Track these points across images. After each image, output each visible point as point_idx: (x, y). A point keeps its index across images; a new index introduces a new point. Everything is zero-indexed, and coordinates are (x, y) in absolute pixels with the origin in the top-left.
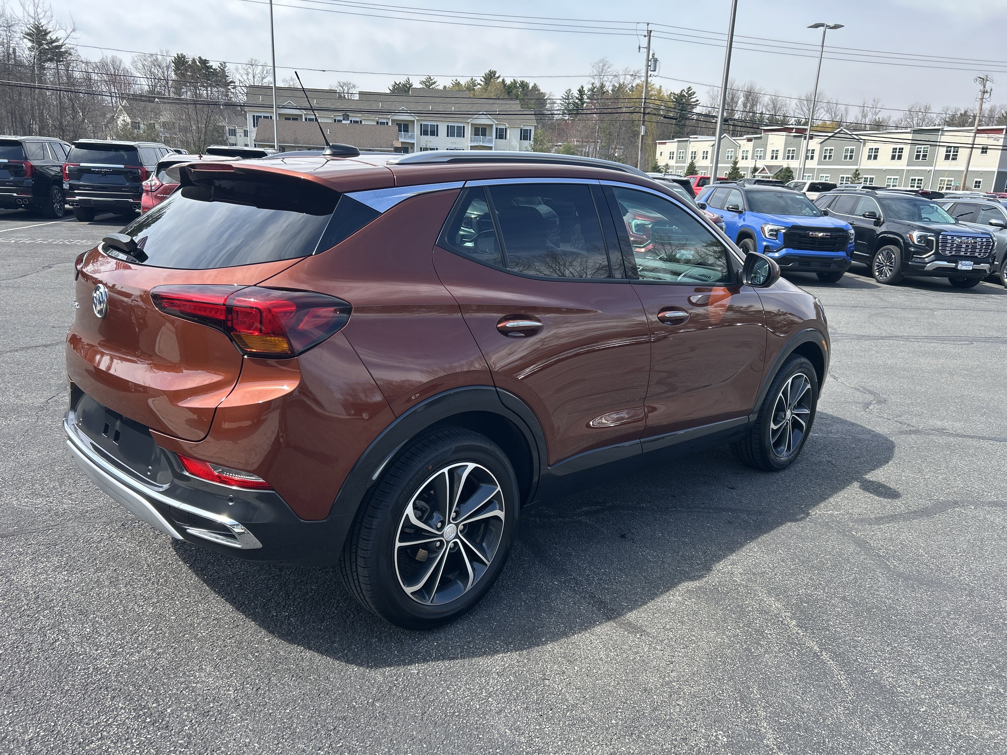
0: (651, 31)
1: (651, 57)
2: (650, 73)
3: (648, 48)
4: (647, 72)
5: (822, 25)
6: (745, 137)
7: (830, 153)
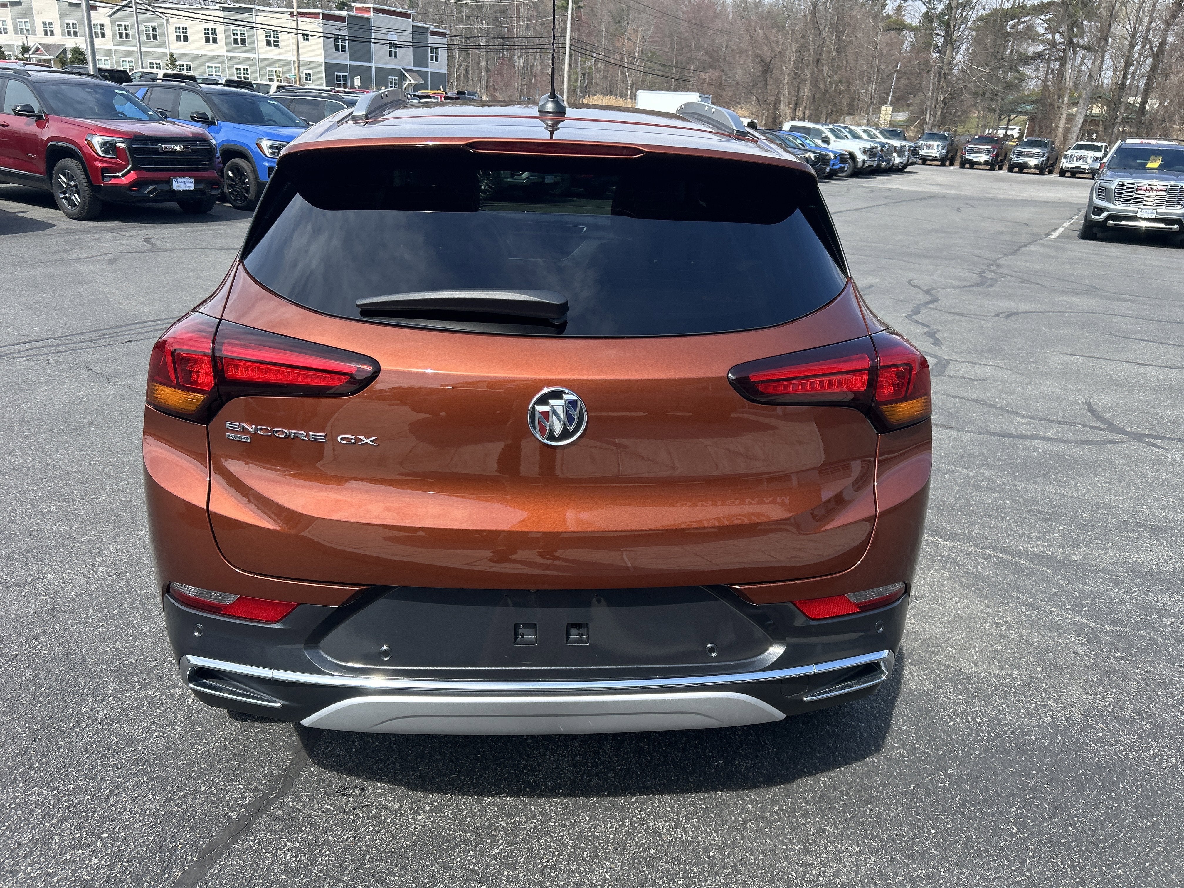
7: (125, 30)
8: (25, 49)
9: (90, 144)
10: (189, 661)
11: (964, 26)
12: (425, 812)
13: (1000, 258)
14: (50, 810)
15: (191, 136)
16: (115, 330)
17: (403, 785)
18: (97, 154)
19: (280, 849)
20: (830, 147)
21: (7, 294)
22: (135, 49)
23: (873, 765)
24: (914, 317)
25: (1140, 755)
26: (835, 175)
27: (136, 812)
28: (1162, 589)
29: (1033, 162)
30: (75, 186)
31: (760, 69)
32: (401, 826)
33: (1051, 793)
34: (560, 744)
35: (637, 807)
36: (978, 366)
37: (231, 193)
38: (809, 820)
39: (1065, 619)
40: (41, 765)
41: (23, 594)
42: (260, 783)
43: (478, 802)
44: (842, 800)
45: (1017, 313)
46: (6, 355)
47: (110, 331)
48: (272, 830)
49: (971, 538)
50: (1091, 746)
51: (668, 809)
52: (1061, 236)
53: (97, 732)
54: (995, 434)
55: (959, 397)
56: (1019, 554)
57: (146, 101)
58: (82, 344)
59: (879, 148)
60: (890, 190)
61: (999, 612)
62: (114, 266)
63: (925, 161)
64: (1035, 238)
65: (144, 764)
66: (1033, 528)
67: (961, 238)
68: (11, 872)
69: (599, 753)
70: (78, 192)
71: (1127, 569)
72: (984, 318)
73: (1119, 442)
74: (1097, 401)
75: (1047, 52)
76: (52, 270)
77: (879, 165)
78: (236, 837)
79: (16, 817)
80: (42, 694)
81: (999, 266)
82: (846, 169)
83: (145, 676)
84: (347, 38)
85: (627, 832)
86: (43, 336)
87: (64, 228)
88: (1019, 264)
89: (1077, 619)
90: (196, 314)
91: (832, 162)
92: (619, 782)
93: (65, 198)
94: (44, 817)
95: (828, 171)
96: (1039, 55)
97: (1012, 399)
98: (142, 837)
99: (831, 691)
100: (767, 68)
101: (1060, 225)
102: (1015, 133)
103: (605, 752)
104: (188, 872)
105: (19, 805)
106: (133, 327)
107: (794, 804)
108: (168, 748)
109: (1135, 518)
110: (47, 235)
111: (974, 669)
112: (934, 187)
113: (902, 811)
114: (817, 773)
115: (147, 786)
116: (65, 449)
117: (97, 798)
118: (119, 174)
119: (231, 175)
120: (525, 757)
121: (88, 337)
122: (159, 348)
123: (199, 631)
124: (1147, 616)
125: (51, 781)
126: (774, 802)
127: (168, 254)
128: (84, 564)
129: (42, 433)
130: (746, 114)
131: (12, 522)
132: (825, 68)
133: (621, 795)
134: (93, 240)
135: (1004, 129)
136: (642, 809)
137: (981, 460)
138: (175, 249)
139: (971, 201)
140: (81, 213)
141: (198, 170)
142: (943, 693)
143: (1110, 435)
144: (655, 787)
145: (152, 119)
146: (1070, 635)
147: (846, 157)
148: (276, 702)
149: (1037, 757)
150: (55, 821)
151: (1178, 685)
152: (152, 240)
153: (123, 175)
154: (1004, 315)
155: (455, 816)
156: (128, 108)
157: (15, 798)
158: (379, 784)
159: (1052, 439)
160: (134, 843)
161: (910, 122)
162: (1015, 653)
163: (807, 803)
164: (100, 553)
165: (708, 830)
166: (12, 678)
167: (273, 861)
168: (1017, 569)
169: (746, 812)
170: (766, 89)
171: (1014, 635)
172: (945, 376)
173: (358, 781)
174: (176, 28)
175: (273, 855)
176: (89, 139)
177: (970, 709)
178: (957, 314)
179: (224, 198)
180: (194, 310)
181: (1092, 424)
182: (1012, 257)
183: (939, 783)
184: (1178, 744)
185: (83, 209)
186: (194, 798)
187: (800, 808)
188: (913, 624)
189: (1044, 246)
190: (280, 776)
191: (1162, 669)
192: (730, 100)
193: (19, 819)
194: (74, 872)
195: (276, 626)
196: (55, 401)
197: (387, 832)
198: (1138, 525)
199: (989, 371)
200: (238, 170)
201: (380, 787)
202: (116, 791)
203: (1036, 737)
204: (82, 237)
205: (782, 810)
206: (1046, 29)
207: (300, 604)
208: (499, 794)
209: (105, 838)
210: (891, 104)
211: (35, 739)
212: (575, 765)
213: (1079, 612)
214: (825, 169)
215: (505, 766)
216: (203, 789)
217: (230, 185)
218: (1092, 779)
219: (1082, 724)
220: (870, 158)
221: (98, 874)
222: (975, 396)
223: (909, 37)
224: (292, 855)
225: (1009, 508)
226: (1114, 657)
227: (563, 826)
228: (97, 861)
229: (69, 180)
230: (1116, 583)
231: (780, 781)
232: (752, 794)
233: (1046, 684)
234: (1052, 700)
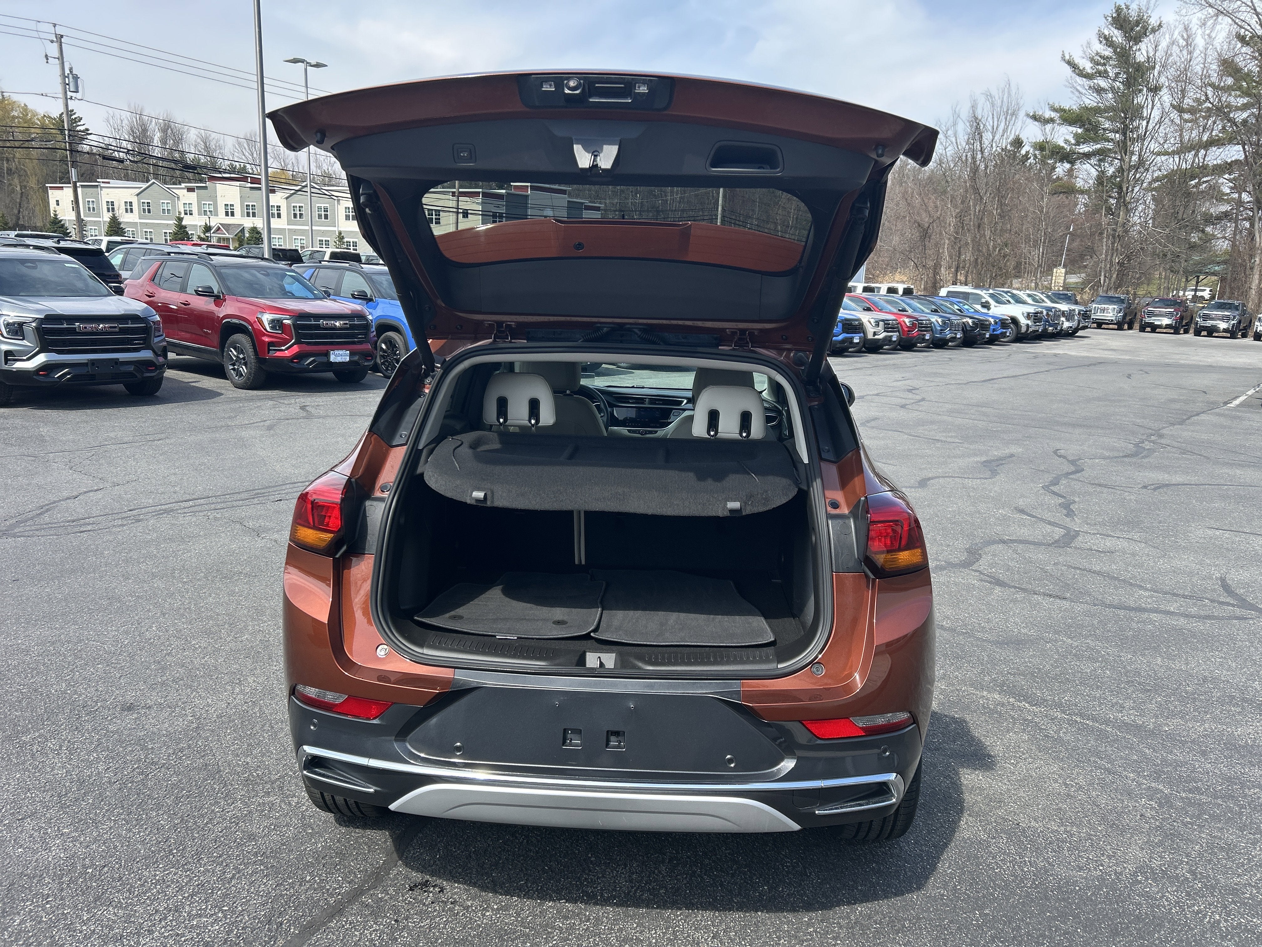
0: (62, 36)
1: (67, 72)
2: (69, 94)
3: (61, 58)
4: (66, 92)
5: (302, 61)
6: (183, 185)
7: (300, 210)
8: (207, 229)
9: (260, 321)
10: (305, 751)
11: (1138, 188)
12: (493, 909)
13: (1164, 428)
14: (183, 886)
15: (350, 312)
16: (268, 490)
17: (478, 887)
18: (265, 329)
19: (367, 930)
20: (991, 312)
21: (177, 457)
22: (307, 228)
23: (911, 901)
24: (1052, 488)
25: (1184, 910)
26: (997, 340)
27: (252, 893)
28: (1252, 761)
29: (1223, 325)
30: (244, 359)
31: (918, 234)
32: (471, 919)
33: (1083, 937)
34: (620, 863)
35: (681, 919)
36: (1110, 538)
37: (383, 363)
38: (839, 942)
39: (1139, 784)
40: (178, 851)
41: (173, 714)
42: (356, 876)
43: (540, 905)
44: (875, 928)
45: (1167, 485)
46: (172, 511)
47: (263, 491)
48: (362, 914)
49: (1059, 705)
50: (1134, 899)
51: (709, 923)
52: (1241, 405)
53: (226, 828)
54: (1110, 606)
55: (1080, 569)
56: (1107, 722)
57: (312, 280)
58: (238, 502)
59: (1045, 312)
60: (1055, 355)
61: (1072, 774)
62: (272, 432)
63: (1100, 325)
64: (1211, 406)
65: (262, 856)
66: (1129, 697)
67: (1125, 406)
68: (149, 931)
69: (654, 873)
70: (245, 364)
71: (1219, 741)
72: (1129, 489)
73: (1246, 619)
74: (1236, 577)
75: (1235, 211)
76: (218, 435)
77: (1045, 330)
78: (333, 916)
79: (155, 890)
80: (183, 796)
81: (1161, 436)
82: (1008, 334)
83: (269, 786)
84: (504, 215)
85: (669, 939)
86: (205, 494)
87: (231, 396)
88: (1185, 434)
89: (1153, 785)
90: (333, 473)
91: (992, 327)
92: (669, 897)
93: (234, 369)
94: (178, 891)
95: (987, 336)
96: (1226, 215)
97: (1139, 572)
98: (256, 912)
99: (842, 808)
100: (925, 234)
101: (1243, 393)
102: (1206, 294)
103: (660, 872)
104: (290, 941)
105: (158, 880)
106: (284, 487)
107: (828, 927)
108: (283, 845)
109: (1243, 693)
110: (215, 403)
111: (1033, 823)
112: (1106, 352)
113: (930, 941)
114: (855, 904)
115: (263, 873)
116: (216, 594)
117: (221, 880)
118: (283, 348)
119: (384, 346)
120: (587, 872)
121: (243, 496)
122: (302, 499)
123: (315, 725)
124: (1229, 786)
125: (186, 864)
126: (809, 925)
127: (321, 420)
128: (225, 691)
129: (198, 580)
130: (905, 279)
131: (168, 654)
132: (988, 233)
133: (668, 908)
134: (255, 407)
135: (1192, 290)
136: (685, 921)
137: (1090, 631)
138: (328, 416)
139: (1145, 368)
140: (246, 383)
141: (354, 343)
142: (995, 843)
143: (1238, 612)
144: (701, 904)
145: (317, 298)
146: (1141, 799)
147: (1008, 322)
148: (370, 788)
149: (1076, 904)
150: (186, 895)
151: (1243, 851)
152: (307, 408)
153: (287, 349)
154: (1153, 487)
155: (518, 915)
156: (295, 288)
157: (155, 875)
158: (456, 885)
159: (1173, 612)
160: (248, 916)
161: (1085, 284)
162: (1079, 812)
163: (841, 927)
164: (240, 683)
165: (743, 943)
166: (159, 782)
167: (360, 938)
168: (1102, 736)
169: (781, 931)
170: (925, 254)
171: (1081, 796)
172: (1071, 547)
173: (439, 882)
174: (346, 208)
175: (361, 934)
176: (259, 316)
177: (1020, 858)
178: (1100, 485)
179: (375, 368)
180: (331, 470)
181: (1222, 599)
182: (1179, 426)
183: (972, 920)
184: (1226, 903)
185: (248, 379)
186: (301, 885)
187: (833, 931)
188: (980, 780)
189: (1219, 415)
190: (373, 873)
191: (1231, 835)
192: (887, 265)
193: (158, 892)
194: (198, 934)
195: (375, 722)
196: (211, 552)
197: (458, 923)
198: (1244, 700)
199: (1122, 544)
200: (391, 342)
201: (457, 887)
202: (238, 875)
203: (1080, 888)
204: (246, 405)
205: (816, 931)
206: (1231, 188)
207: (393, 703)
208: (559, 900)
209: (226, 910)
210: (1065, 266)
211: (175, 831)
212: (631, 881)
213: (1156, 779)
214: (985, 334)
215: (567, 878)
216: (308, 878)
217: (383, 356)
218: (1128, 927)
219: (1132, 879)
220: (1035, 323)
221: (218, 937)
222: (1098, 568)
223: (1082, 199)
224: (376, 934)
225: (1108, 677)
226: (1182, 821)
227: (612, 929)
228: (217, 927)
229: (238, 353)
230: (1204, 753)
231: (819, 908)
232: (790, 916)
233: (1104, 842)
234: (1105, 857)
